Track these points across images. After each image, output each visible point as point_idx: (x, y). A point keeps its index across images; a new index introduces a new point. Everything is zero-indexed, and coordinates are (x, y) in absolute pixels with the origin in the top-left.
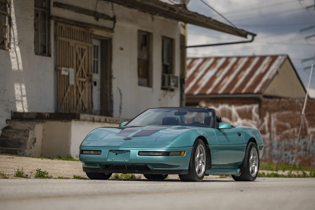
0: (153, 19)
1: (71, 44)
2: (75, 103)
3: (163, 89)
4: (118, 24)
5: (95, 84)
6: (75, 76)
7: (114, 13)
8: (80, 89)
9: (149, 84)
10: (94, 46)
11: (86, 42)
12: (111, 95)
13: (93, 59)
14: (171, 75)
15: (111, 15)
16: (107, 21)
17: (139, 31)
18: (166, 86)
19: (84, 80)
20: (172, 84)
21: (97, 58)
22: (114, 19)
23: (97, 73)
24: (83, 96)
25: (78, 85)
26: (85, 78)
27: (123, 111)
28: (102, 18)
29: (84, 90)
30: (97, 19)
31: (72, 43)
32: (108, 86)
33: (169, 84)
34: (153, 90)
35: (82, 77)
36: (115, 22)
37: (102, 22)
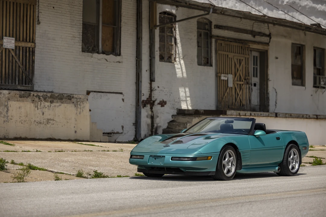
0: (305, 35)
1: (229, 56)
2: (234, 101)
3: (314, 87)
4: (273, 39)
5: (255, 85)
6: (234, 81)
7: (269, 31)
8: (238, 90)
9: (303, 84)
10: (254, 57)
11: (244, 54)
12: (268, 94)
13: (252, 66)
14: (321, 76)
15: (267, 33)
16: (263, 37)
17: (293, 44)
18: (318, 85)
19: (241, 83)
20: (322, 83)
21: (257, 65)
22: (269, 36)
23: (257, 76)
24: (241, 95)
25: (236, 86)
26: (242, 81)
27: (278, 105)
28: (258, 35)
29: (241, 90)
30: (254, 36)
31: (231, 55)
32: (265, 86)
33: (320, 83)
34: (305, 88)
35: (240, 81)
36: (270, 38)
37: (258, 38)
